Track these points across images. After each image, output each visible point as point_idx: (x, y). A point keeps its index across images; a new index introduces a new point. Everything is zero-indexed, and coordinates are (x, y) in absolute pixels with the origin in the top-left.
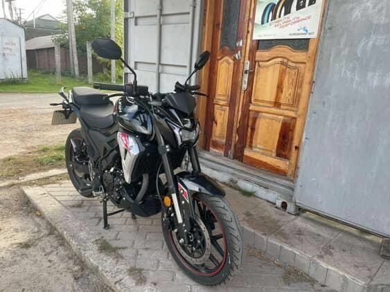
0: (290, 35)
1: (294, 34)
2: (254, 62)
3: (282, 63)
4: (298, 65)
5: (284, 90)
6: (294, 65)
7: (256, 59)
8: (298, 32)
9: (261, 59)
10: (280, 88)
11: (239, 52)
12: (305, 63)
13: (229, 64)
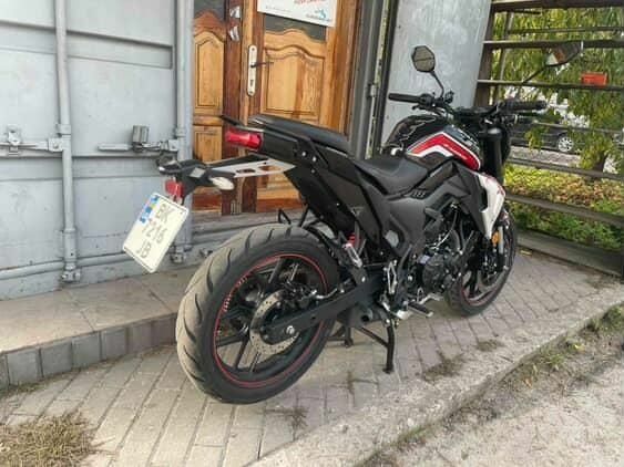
0: (308, 16)
1: (312, 17)
2: (261, 49)
3: (298, 54)
4: (316, 60)
5: (304, 94)
6: (311, 59)
7: (266, 44)
8: (315, 15)
9: (272, 46)
10: (299, 89)
11: (236, 28)
12: (323, 58)
13: (217, 47)
